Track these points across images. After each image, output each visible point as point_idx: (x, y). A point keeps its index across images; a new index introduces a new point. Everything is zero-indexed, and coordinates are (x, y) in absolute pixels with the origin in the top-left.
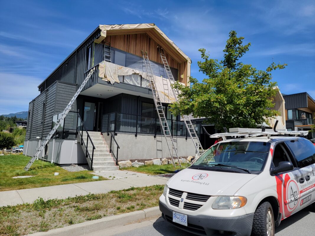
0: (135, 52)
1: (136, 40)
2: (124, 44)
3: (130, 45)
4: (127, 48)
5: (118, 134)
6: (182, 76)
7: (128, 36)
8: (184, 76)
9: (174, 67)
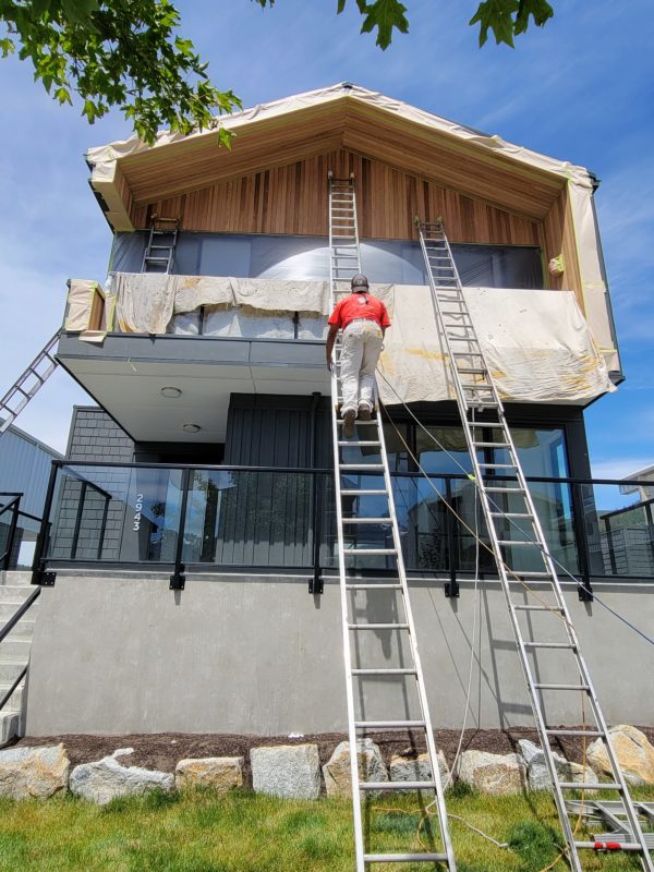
0: (296, 224)
1: (298, 184)
2: (242, 209)
3: (269, 205)
4: (256, 218)
5: (58, 580)
6: (557, 264)
7: (262, 177)
8: (566, 260)
9: (514, 243)
